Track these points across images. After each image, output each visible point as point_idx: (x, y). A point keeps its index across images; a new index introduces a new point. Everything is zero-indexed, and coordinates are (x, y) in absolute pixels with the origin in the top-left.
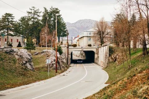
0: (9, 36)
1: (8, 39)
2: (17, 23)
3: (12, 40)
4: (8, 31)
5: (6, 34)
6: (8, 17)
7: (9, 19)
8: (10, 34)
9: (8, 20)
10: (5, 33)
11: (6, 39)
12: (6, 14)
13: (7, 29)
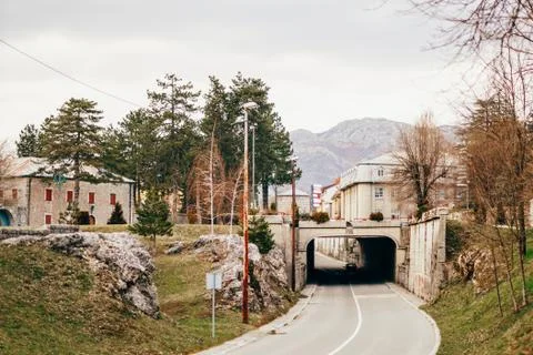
0: (81, 183)
1: (77, 194)
2: (112, 133)
3: (92, 196)
4: (77, 164)
5: (72, 174)
6: (79, 112)
7: (81, 119)
8: (86, 174)
9: (78, 126)
10: (66, 172)
11: (70, 194)
12: (73, 101)
13: (76, 158)
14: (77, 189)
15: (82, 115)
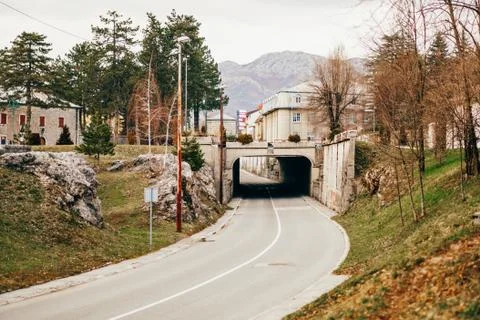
0: (33, 108)
1: (29, 118)
2: (60, 64)
3: (42, 119)
4: (29, 91)
5: (24, 100)
6: (30, 44)
7: (32, 51)
8: (37, 100)
9: (30, 56)
10: (19, 98)
11: (23, 117)
12: (25, 34)
13: (28, 86)
14: (29, 113)
15: (33, 47)
